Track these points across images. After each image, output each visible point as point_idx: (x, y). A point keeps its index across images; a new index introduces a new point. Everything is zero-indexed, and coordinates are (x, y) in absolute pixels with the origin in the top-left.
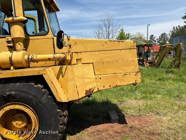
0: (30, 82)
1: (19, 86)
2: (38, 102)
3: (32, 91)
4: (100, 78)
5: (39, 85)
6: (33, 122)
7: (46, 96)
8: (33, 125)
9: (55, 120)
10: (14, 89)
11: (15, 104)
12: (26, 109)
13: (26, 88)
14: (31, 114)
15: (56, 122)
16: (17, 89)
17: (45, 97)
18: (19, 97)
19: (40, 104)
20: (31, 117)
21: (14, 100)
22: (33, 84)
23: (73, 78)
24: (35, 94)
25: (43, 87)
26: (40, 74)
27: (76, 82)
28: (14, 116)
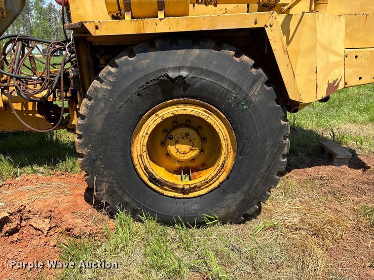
0: (225, 49)
1: (198, 56)
2: (241, 99)
3: (228, 72)
4: (356, 57)
5: (245, 58)
6: (224, 146)
7: (260, 86)
8: (223, 153)
9: (273, 145)
10: (186, 65)
11: (185, 103)
12: (210, 116)
13: (214, 63)
14: (220, 129)
15: (276, 150)
16: (193, 66)
17: (258, 87)
18: (198, 85)
19: (244, 105)
20: (220, 134)
21: (185, 92)
22: (232, 53)
23: (313, 49)
24: (235, 81)
25: (253, 62)
26: (258, 26)
27: (318, 59)
28: (173, 133)
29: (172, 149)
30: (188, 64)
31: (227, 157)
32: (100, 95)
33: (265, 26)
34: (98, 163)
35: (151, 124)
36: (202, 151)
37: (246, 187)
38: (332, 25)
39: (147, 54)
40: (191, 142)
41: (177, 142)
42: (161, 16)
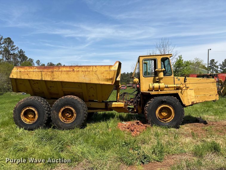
0: (172, 96)
1: (167, 97)
4: (197, 97)
5: (175, 98)
11: (165, 105)
12: (170, 107)
16: (167, 99)
17: (178, 102)
18: (168, 102)
19: (176, 105)
20: (172, 111)
21: (165, 103)
23: (187, 96)
24: (174, 101)
25: (177, 98)
26: (177, 93)
28: (163, 110)
29: (162, 113)
31: (173, 115)
32: (151, 103)
34: (150, 115)
35: (159, 108)
36: (168, 114)
37: (177, 121)
38: (191, 92)
40: (166, 112)
41: (163, 112)
42: (159, 90)
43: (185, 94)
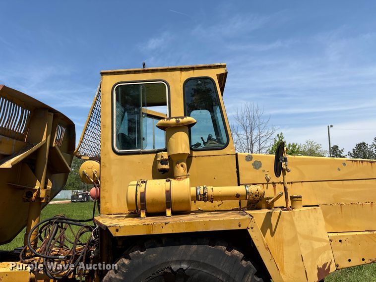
0: (218, 245)
1: (196, 251)
3: (222, 265)
4: (340, 241)
5: (236, 252)
7: (250, 277)
10: (186, 259)
13: (210, 256)
16: (192, 259)
17: (248, 279)
22: (224, 248)
23: (295, 239)
24: (228, 272)
25: (242, 255)
26: (242, 228)
27: (301, 248)
30: (188, 258)
33: (248, 228)
38: (309, 217)
39: (155, 249)
42: (169, 213)
43: (284, 230)
